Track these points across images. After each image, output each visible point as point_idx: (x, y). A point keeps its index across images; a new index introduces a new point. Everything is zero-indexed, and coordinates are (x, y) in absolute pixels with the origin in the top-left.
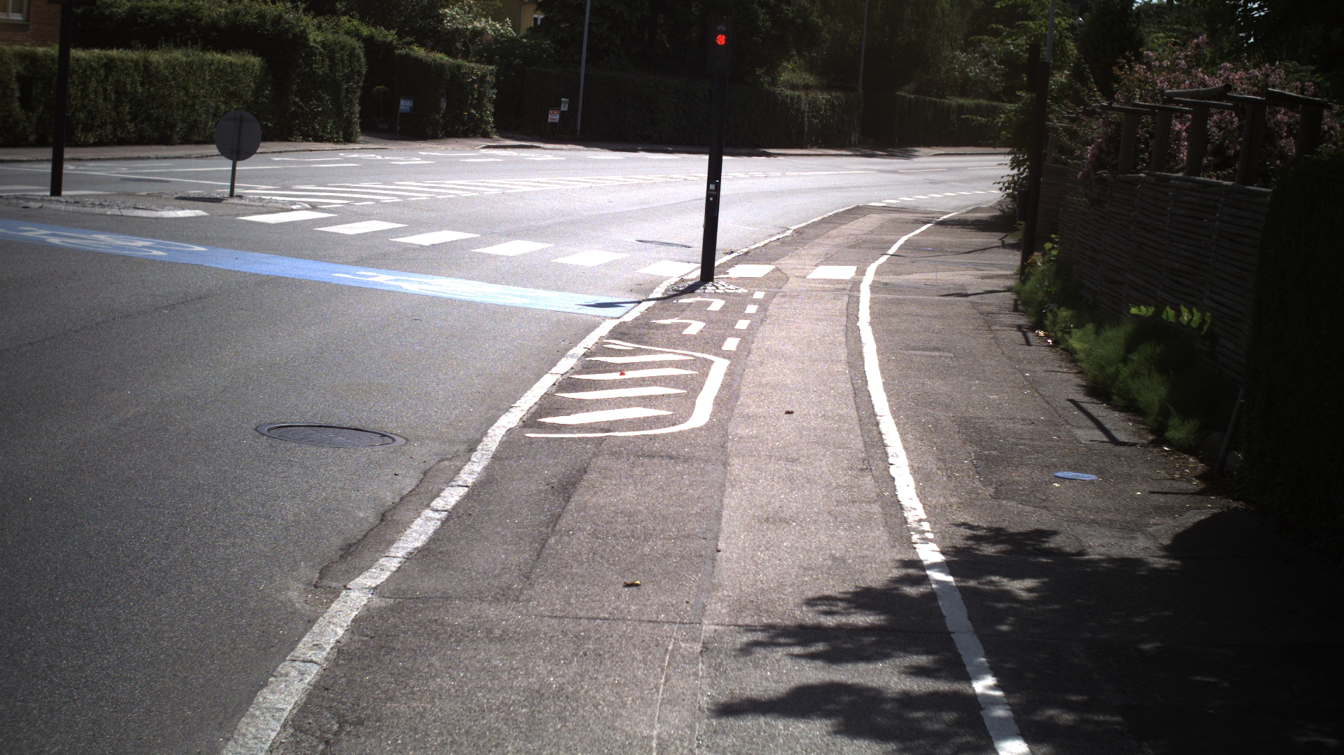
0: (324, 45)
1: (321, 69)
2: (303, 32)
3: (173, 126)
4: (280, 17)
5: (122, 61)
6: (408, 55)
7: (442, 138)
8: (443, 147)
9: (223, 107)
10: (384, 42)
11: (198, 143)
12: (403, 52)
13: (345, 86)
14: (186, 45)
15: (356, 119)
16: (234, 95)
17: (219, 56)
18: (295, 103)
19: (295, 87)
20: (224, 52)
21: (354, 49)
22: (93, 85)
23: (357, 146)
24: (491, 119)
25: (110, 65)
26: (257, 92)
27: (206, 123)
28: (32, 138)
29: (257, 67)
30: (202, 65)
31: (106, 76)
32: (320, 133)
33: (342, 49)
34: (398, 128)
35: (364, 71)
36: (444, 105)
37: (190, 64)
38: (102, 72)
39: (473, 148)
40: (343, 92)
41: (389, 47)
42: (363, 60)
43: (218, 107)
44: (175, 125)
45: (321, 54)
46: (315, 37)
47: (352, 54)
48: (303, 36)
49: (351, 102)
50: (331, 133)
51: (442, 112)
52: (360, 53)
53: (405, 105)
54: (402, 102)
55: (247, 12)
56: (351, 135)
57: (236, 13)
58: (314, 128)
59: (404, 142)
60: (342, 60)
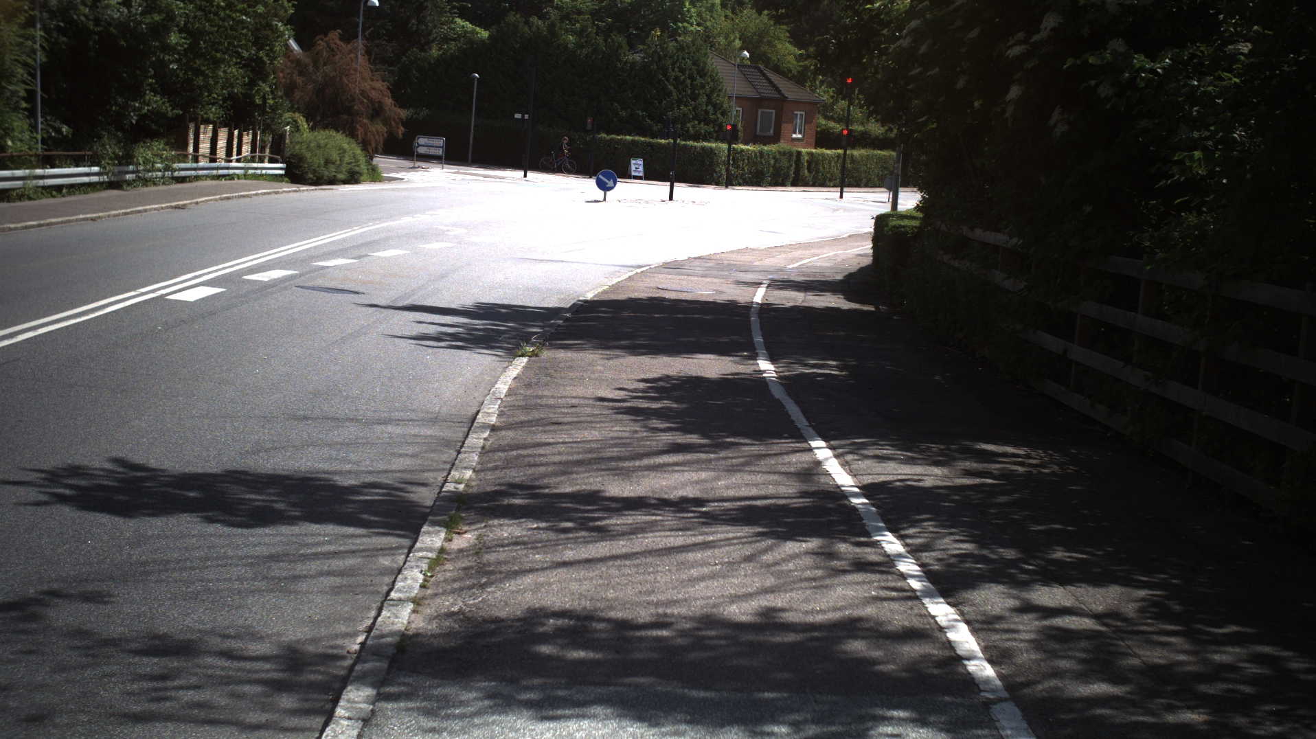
9: (881, 173)
14: (867, 148)
16: (886, 167)
17: (880, 152)
20: (882, 150)
22: (833, 164)
25: (838, 156)
27: (874, 179)
28: (811, 183)
30: (873, 156)
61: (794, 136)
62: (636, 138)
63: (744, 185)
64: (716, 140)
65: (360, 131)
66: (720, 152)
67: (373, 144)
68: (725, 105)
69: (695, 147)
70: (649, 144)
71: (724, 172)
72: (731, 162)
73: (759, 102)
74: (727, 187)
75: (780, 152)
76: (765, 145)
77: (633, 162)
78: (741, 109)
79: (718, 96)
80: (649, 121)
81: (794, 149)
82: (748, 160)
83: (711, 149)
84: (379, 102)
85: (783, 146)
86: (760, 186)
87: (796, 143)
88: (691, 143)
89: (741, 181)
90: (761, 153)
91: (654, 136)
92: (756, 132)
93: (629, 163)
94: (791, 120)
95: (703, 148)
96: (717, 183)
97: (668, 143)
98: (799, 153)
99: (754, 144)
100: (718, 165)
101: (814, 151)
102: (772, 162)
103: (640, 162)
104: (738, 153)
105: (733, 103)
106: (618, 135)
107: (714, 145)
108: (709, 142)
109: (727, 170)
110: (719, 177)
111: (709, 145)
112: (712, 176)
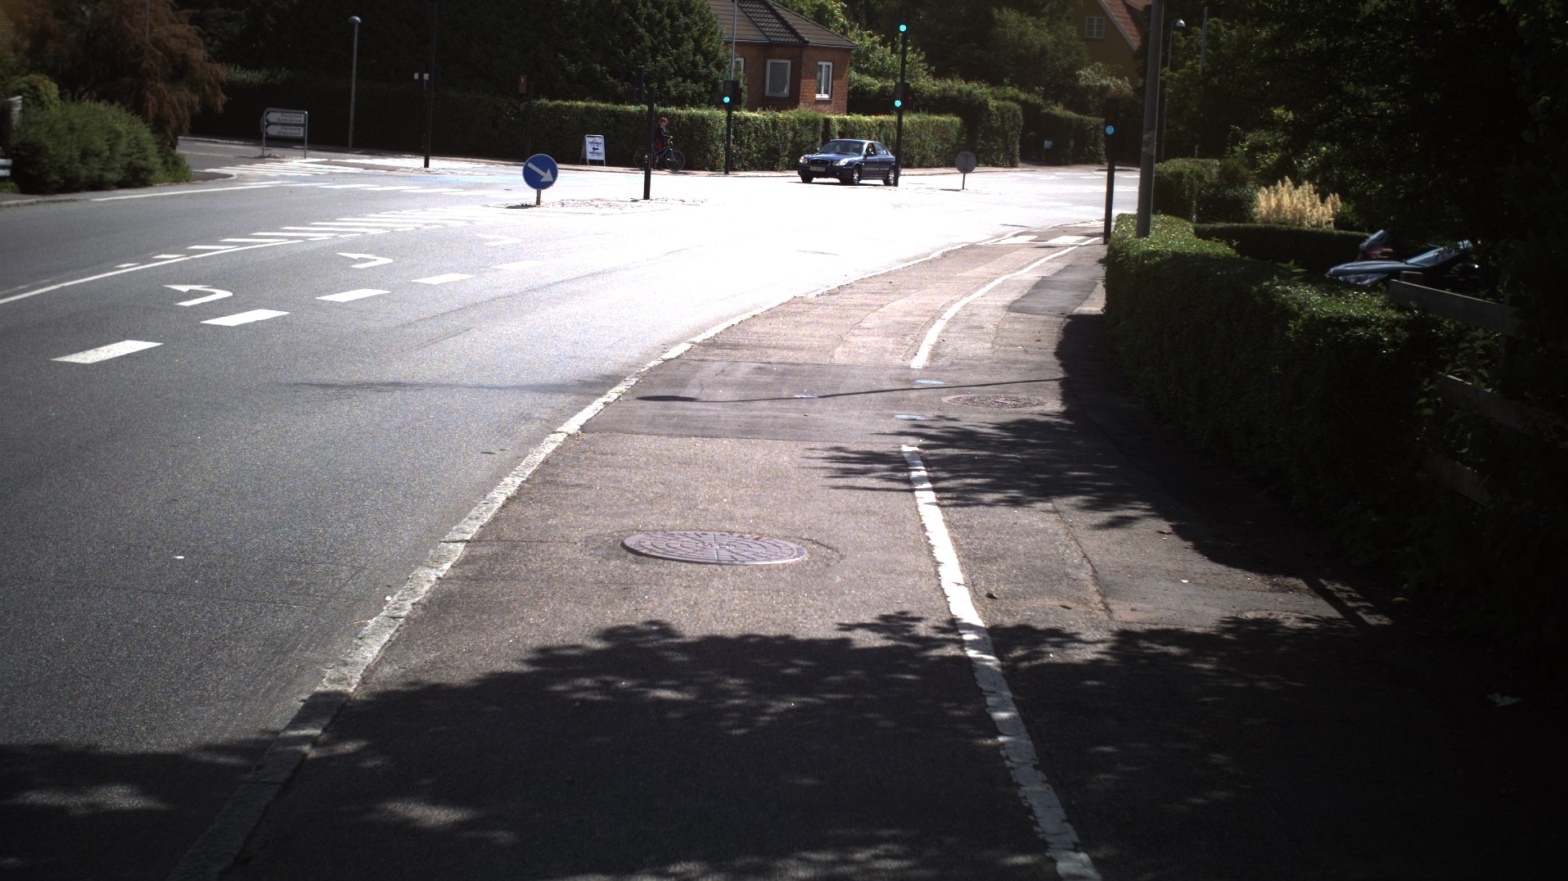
0: (998, 108)
1: (996, 123)
2: (985, 101)
3: (913, 158)
4: (971, 92)
5: (888, 122)
6: (1049, 113)
7: (1071, 164)
8: (1070, 170)
9: (940, 147)
10: (1035, 104)
11: (927, 167)
12: (1046, 111)
13: (1010, 134)
14: (919, 112)
15: (1017, 152)
16: (946, 140)
17: (936, 117)
18: (980, 144)
19: (980, 135)
20: (939, 114)
21: (1015, 111)
23: (1018, 169)
24: (1103, 153)
25: (881, 124)
26: (959, 138)
27: (931, 157)
29: (958, 123)
30: (928, 123)
31: (880, 131)
32: (996, 162)
33: (1009, 110)
34: (1043, 158)
35: (1022, 124)
36: (1072, 143)
37: (922, 123)
38: (878, 129)
39: (1090, 171)
40: (1009, 138)
41: (1038, 107)
42: (1021, 117)
43: (937, 147)
44: (914, 157)
45: (996, 114)
46: (993, 103)
47: (1014, 114)
48: (985, 103)
49: (1014, 143)
50: (1002, 161)
51: (1071, 148)
52: (1019, 113)
53: (1047, 144)
54: (1046, 142)
55: (951, 90)
56: (1014, 162)
57: (944, 90)
58: (992, 159)
59: (1047, 167)
60: (1009, 118)
61: (818, 96)
62: (593, 104)
63: (750, 170)
64: (709, 105)
65: (151, 103)
66: (715, 123)
67: (174, 124)
68: (721, 54)
69: (679, 116)
70: (613, 114)
71: (722, 151)
72: (732, 137)
73: (767, 49)
74: (727, 173)
75: (800, 121)
76: (779, 110)
77: (588, 140)
78: (742, 60)
79: (710, 40)
80: (612, 80)
81: (821, 116)
82: (756, 132)
83: (703, 118)
84: (184, 55)
85: (803, 111)
86: (773, 169)
87: (821, 107)
88: (672, 110)
89: (746, 163)
90: (775, 123)
91: (618, 100)
92: (764, 92)
93: (581, 144)
94: (814, 73)
95: (691, 118)
96: (713, 168)
97: (640, 112)
98: (827, 122)
99: (764, 110)
100: (713, 141)
101: (848, 117)
102: (790, 135)
103: (600, 139)
104: (741, 123)
105: (732, 51)
106: (566, 100)
107: (706, 113)
108: (699, 107)
109: (727, 149)
110: (716, 158)
111: (700, 112)
112: (705, 157)
